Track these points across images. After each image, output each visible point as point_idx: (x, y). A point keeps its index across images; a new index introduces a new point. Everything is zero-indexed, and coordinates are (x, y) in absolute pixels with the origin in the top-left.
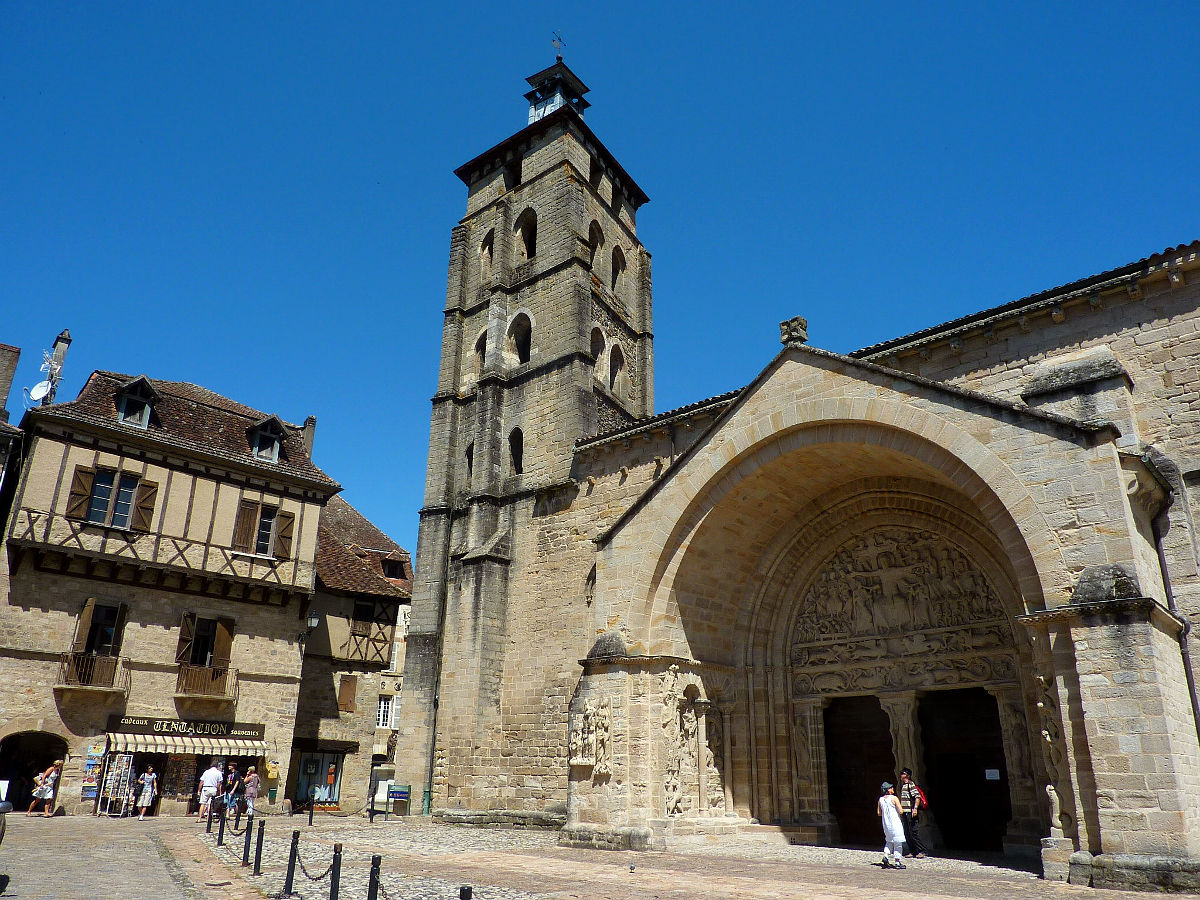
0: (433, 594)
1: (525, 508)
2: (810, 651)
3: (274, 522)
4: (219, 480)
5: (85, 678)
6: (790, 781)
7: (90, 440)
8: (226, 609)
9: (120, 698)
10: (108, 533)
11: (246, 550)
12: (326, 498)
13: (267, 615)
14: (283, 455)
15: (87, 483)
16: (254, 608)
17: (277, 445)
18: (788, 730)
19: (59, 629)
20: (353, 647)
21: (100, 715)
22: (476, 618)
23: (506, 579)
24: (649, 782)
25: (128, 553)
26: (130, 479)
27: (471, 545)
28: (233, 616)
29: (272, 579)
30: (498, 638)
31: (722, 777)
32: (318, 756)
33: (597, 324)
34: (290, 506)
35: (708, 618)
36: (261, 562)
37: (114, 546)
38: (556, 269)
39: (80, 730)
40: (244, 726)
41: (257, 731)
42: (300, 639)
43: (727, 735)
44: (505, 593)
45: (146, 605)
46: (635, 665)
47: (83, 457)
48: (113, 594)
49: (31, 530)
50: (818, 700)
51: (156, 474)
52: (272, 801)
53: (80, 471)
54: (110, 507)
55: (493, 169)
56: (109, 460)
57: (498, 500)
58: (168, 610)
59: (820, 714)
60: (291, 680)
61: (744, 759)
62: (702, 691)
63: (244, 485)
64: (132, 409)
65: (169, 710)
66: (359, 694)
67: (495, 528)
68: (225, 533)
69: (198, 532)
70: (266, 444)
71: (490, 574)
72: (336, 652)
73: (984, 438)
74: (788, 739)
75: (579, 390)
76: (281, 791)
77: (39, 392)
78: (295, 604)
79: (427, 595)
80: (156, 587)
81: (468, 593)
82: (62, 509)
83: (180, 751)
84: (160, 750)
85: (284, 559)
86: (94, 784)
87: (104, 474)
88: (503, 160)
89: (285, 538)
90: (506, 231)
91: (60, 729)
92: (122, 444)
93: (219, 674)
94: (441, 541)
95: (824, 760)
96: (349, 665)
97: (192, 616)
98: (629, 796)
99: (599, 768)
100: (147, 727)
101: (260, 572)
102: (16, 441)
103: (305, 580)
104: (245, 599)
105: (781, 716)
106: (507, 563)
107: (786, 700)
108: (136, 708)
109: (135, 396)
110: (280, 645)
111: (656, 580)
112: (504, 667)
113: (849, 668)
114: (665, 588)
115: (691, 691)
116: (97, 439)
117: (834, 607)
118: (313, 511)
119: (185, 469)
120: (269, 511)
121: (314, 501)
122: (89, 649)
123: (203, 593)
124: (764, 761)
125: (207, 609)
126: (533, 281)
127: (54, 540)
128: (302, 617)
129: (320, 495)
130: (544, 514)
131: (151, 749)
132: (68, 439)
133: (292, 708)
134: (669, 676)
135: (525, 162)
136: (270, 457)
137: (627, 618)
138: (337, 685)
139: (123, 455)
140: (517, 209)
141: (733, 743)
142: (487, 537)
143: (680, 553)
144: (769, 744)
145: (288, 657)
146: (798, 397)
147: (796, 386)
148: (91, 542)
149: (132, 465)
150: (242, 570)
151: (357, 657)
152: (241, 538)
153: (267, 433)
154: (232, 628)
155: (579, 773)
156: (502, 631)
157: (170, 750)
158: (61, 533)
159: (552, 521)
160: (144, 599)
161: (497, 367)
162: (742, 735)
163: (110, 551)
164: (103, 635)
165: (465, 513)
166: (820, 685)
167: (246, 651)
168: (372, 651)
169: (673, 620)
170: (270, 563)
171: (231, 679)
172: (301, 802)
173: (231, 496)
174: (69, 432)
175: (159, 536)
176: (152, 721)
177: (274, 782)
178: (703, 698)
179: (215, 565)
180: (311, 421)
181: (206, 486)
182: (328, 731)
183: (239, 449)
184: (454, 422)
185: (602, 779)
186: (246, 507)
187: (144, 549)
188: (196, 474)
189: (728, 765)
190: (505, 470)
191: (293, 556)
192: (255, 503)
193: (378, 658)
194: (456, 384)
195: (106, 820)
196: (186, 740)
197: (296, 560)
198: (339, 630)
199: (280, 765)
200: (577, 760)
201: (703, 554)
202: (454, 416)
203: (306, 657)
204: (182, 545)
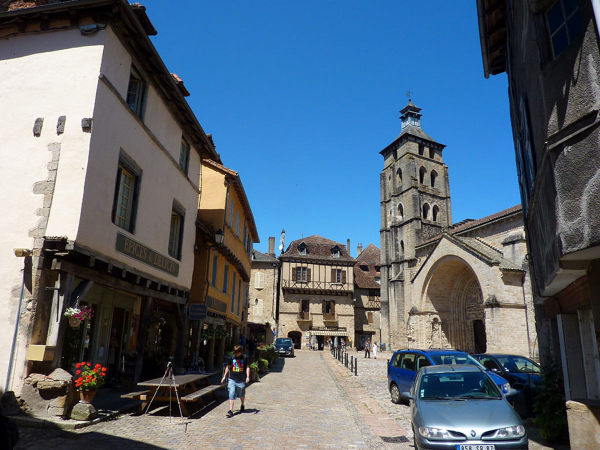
0: (386, 290)
1: (406, 264)
2: (469, 307)
3: (341, 274)
4: (325, 265)
5: (303, 318)
6: (465, 341)
7: (294, 261)
8: (332, 298)
9: (311, 322)
10: (302, 283)
11: (334, 282)
12: (354, 265)
13: (342, 298)
14: (341, 254)
15: (295, 271)
16: (339, 297)
17: (339, 252)
18: (464, 328)
19: (295, 307)
20: (370, 304)
21: (307, 326)
22: (395, 298)
23: (403, 286)
24: (424, 341)
25: (307, 287)
26: (304, 268)
27: (393, 276)
28: (335, 300)
29: (342, 289)
30: (402, 303)
31: (448, 340)
32: (365, 335)
33: (426, 201)
34: (345, 269)
35: (440, 300)
36: (339, 285)
37: (304, 286)
38: (407, 190)
39: (304, 330)
40: (341, 328)
41: (345, 329)
42: (352, 304)
43: (449, 330)
44: (403, 290)
45: (313, 299)
46: (419, 314)
47: (293, 265)
48: (305, 297)
49: (286, 285)
50: (471, 321)
51: (310, 266)
52: (351, 347)
53: (293, 269)
54: (301, 276)
55: (390, 152)
56: (299, 265)
57: (399, 262)
58: (319, 300)
59: (472, 324)
60: (352, 315)
61: (453, 336)
62: (439, 319)
63: (332, 265)
64: (302, 250)
65: (323, 325)
66: (373, 318)
67: (399, 270)
68: (329, 279)
69: (322, 280)
70: (336, 252)
71: (397, 285)
72: (365, 306)
73: (475, 262)
74: (464, 330)
75: (416, 230)
76: (353, 345)
77: (281, 248)
78: (350, 295)
79: (384, 290)
80: (314, 294)
81: (392, 290)
82: (291, 279)
83: (326, 335)
84: (322, 334)
85: (344, 284)
86: (308, 343)
87: (299, 268)
88: (392, 149)
89: (344, 278)
90: (394, 176)
91: (300, 330)
92: (301, 260)
93: (333, 315)
94: (386, 274)
95: (473, 336)
96: (370, 309)
97: (324, 301)
98: (420, 344)
99: (413, 339)
100: (318, 330)
101: (339, 288)
102: (279, 264)
103: (351, 288)
104: (337, 295)
105: (462, 325)
106: (403, 281)
107: (464, 320)
108: (315, 325)
109: (302, 247)
110: (347, 306)
111: (423, 292)
112: (405, 310)
113: (477, 312)
114: (425, 294)
115: (435, 319)
116: (295, 260)
117: (474, 296)
118: (351, 269)
119: (317, 264)
120: (339, 271)
121: (351, 266)
122: (302, 311)
123: (326, 294)
124: (458, 336)
125: (328, 298)
126: (402, 193)
127: (291, 286)
128: (352, 298)
129: (352, 264)
130: (410, 267)
131: (320, 334)
132: (289, 261)
133: (353, 323)
134: (428, 316)
135: (398, 150)
136: (337, 256)
137: (418, 302)
138: (367, 315)
139: (302, 263)
140: (397, 168)
141: (451, 332)
142: (397, 274)
143: (428, 285)
144: (460, 332)
145: (350, 309)
146: (446, 248)
147: (445, 245)
148: (299, 286)
149: (305, 265)
150: (334, 288)
151: (372, 307)
152: (333, 280)
153: (336, 249)
154: (334, 303)
155: (410, 339)
156: (403, 301)
157: (324, 334)
158: (292, 285)
159: (412, 269)
160: (312, 297)
161: (395, 222)
162: (453, 330)
163: (303, 287)
164: (305, 307)
165: (391, 266)
166: (471, 317)
167: (339, 308)
168: (376, 305)
169: (428, 302)
170: (341, 285)
171: (336, 316)
172: (359, 348)
173: (329, 268)
174: (290, 260)
175: (313, 282)
176: (319, 327)
177: (351, 342)
178: (440, 321)
179: (328, 287)
180: (348, 240)
181: (322, 267)
182: (366, 328)
183: (329, 255)
184: (386, 238)
185: (414, 341)
186: (333, 271)
187: (310, 286)
188: (319, 264)
189: (450, 338)
190: (400, 253)
191: (347, 282)
192: (335, 270)
193: (378, 307)
194: (386, 225)
195: (312, 351)
196: (328, 332)
197: (348, 283)
198: (365, 299)
199: (352, 338)
200: (409, 336)
201: (434, 285)
202: (386, 235)
203: (355, 308)
204: (319, 283)
